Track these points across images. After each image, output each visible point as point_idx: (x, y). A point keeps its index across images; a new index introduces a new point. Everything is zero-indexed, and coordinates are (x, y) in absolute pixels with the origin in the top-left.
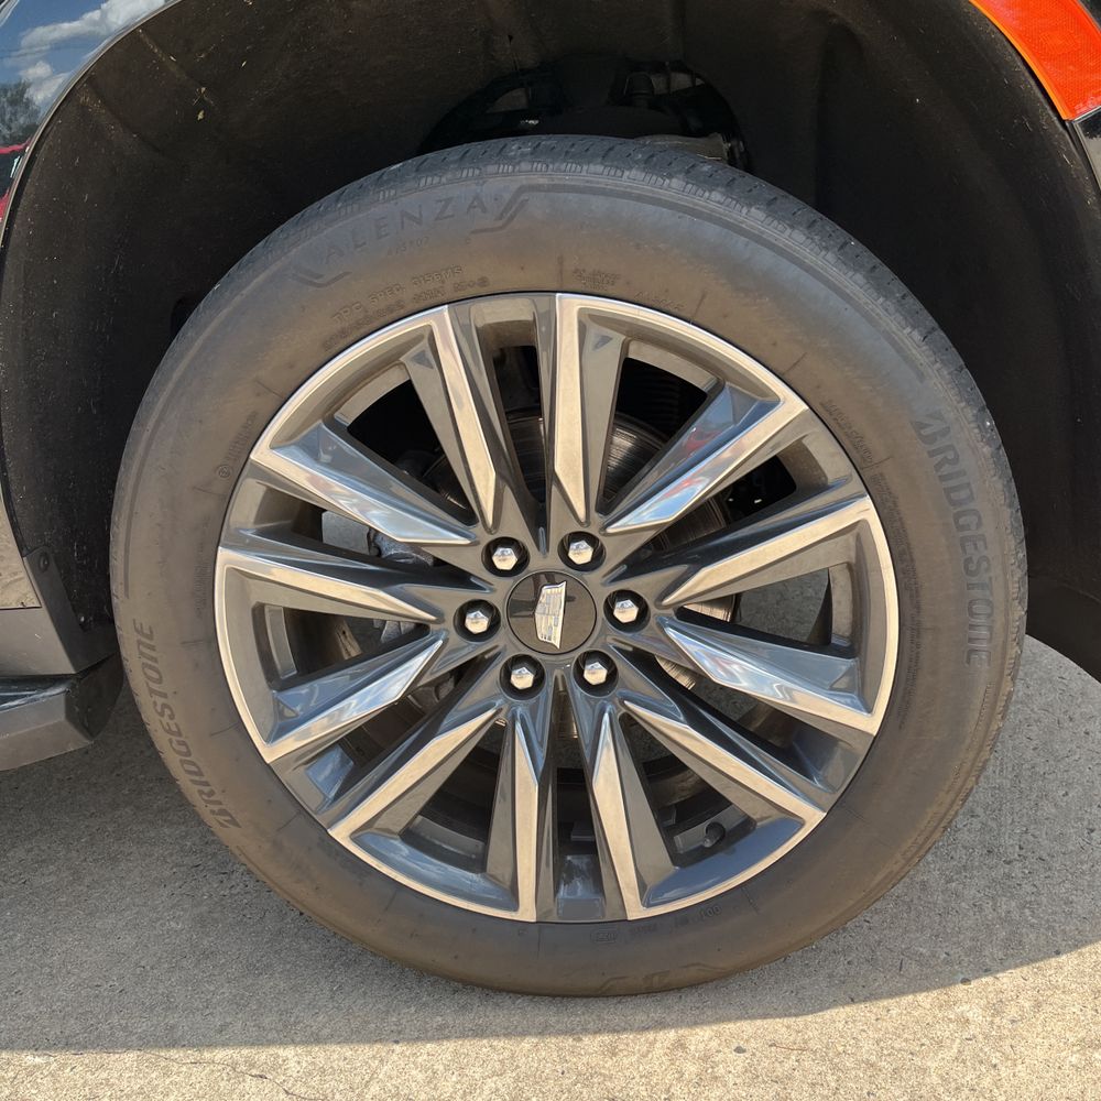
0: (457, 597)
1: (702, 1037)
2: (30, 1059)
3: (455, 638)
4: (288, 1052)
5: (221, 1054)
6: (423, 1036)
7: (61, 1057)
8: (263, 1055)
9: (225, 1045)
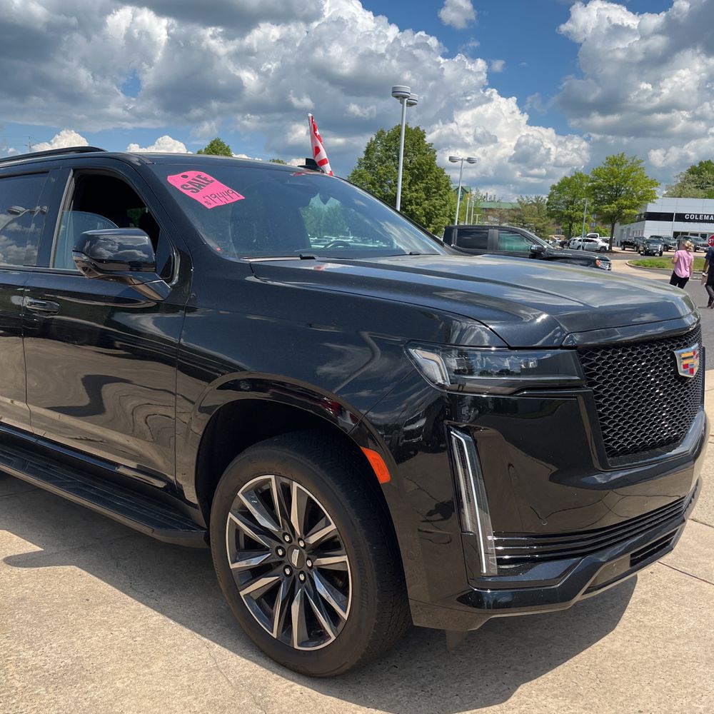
0: (277, 544)
1: (298, 687)
2: (171, 622)
3: (274, 554)
4: (217, 646)
5: (205, 640)
6: (240, 655)
7: (177, 624)
8: (212, 644)
9: (208, 638)
